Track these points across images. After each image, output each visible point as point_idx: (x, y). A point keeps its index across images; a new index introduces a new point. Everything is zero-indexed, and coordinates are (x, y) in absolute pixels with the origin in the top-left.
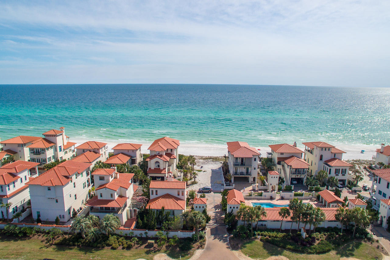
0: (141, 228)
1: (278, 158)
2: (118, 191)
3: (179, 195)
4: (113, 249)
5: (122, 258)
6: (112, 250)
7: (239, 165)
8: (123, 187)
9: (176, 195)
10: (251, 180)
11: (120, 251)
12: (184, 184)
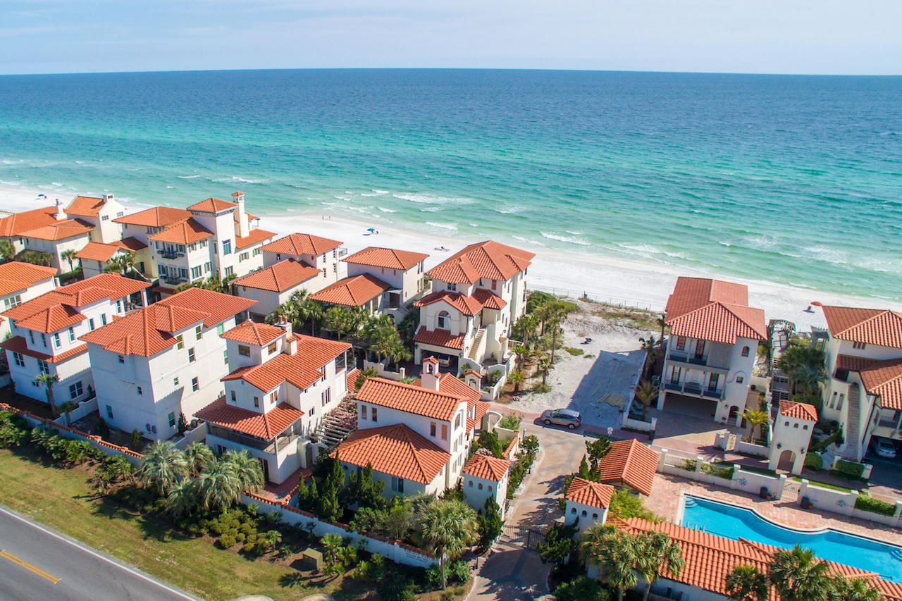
0: (304, 510)
1: (842, 358)
2: (278, 392)
3: (433, 433)
4: (219, 545)
5: (224, 579)
6: (215, 549)
7: (683, 360)
8: (292, 383)
9: (426, 432)
10: (722, 411)
11: (232, 558)
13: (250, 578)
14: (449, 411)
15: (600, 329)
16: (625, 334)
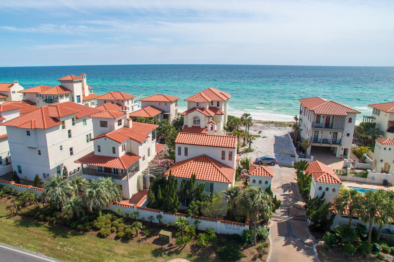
0: (153, 208)
2: (125, 145)
4: (101, 236)
5: (108, 256)
6: (98, 239)
7: (322, 127)
8: (134, 140)
9: (219, 157)
11: (110, 242)
12: (233, 140)
13: (126, 253)
14: (233, 143)
15: (263, 128)
16: (274, 129)
